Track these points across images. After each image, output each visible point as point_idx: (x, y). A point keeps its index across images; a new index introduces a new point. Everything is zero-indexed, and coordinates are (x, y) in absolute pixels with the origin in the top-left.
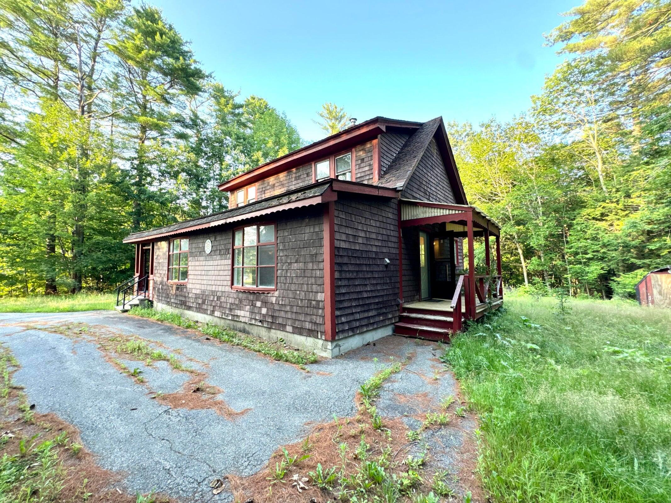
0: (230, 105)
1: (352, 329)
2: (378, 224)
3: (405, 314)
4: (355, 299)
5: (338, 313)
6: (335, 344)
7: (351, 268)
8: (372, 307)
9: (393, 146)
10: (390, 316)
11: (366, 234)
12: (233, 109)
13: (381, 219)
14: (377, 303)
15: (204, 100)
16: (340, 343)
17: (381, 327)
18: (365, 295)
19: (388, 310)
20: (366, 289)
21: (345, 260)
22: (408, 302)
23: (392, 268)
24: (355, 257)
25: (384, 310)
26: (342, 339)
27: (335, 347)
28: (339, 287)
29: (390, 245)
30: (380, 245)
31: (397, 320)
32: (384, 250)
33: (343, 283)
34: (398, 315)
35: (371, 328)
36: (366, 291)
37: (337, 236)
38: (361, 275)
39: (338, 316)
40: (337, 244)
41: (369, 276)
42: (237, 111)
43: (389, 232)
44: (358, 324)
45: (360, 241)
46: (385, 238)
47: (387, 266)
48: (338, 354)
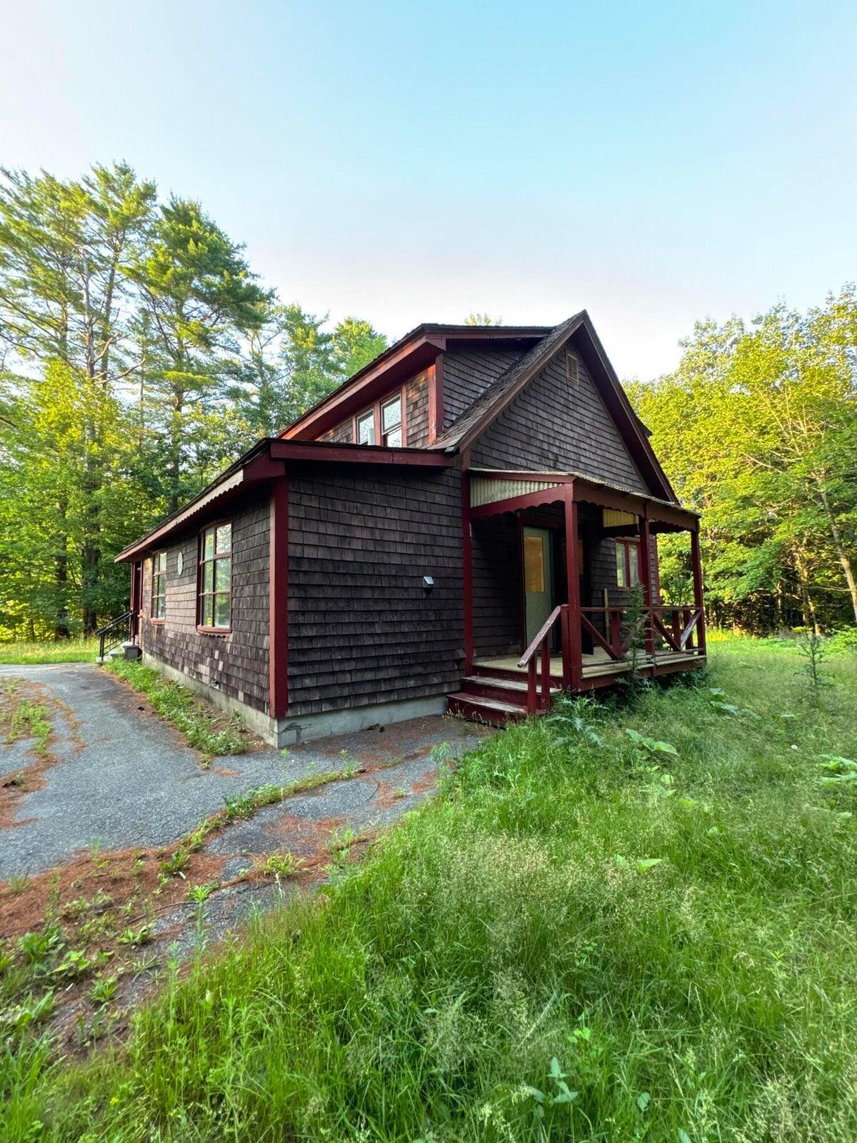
0: (311, 339)
1: (331, 701)
2: (406, 516)
3: (473, 678)
4: (341, 648)
5: (292, 671)
6: (286, 724)
7: (329, 593)
8: (387, 662)
9: (477, 374)
10: (436, 681)
11: (373, 534)
12: (314, 343)
13: (413, 505)
14: (401, 657)
15: (271, 334)
16: (301, 723)
17: (408, 700)
18: (369, 641)
19: (429, 670)
20: (372, 630)
21: (317, 579)
22: (488, 656)
23: (444, 594)
24: (344, 574)
25: (420, 670)
26: (302, 716)
27: (287, 729)
28: (298, 626)
29: (438, 551)
30: (412, 552)
31: (456, 687)
32: (422, 561)
33: (310, 619)
34: (457, 679)
35: (382, 700)
36: (372, 635)
37: (294, 537)
38: (357, 606)
39: (293, 677)
40: (294, 551)
41: (379, 608)
42: (323, 347)
43: (435, 530)
44: (346, 692)
45: (357, 545)
46: (429, 540)
47: (429, 590)
48: (294, 741)
